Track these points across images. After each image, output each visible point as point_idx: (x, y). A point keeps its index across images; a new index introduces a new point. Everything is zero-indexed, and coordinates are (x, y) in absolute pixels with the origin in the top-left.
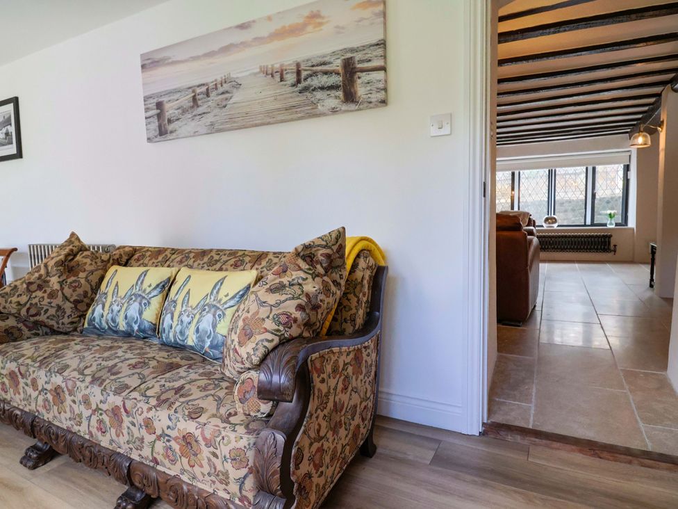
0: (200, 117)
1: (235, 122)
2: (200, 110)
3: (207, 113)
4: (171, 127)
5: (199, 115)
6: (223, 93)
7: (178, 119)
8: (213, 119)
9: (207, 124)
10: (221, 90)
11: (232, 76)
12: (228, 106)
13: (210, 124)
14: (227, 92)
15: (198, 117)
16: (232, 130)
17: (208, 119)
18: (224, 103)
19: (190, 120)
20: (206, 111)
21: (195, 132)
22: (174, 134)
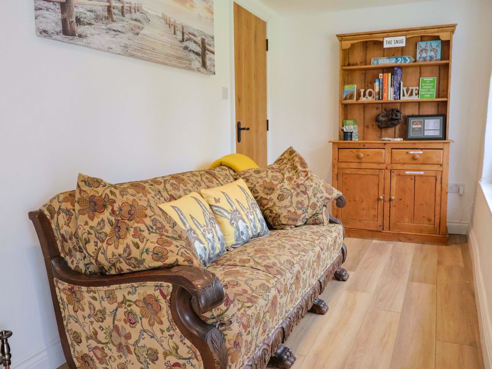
0: (115, 33)
1: (145, 53)
2: (115, 26)
3: (121, 32)
4: (80, 29)
5: (114, 30)
6: (136, 20)
7: (90, 24)
8: (127, 42)
9: (121, 45)
10: (135, 16)
11: (143, 8)
12: (140, 35)
13: (124, 45)
14: (139, 21)
15: (113, 32)
16: (143, 59)
17: (123, 39)
18: (137, 31)
19: (103, 31)
20: (120, 29)
21: (109, 48)
22: (84, 40)
